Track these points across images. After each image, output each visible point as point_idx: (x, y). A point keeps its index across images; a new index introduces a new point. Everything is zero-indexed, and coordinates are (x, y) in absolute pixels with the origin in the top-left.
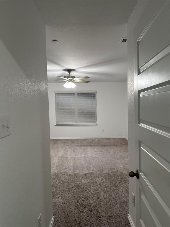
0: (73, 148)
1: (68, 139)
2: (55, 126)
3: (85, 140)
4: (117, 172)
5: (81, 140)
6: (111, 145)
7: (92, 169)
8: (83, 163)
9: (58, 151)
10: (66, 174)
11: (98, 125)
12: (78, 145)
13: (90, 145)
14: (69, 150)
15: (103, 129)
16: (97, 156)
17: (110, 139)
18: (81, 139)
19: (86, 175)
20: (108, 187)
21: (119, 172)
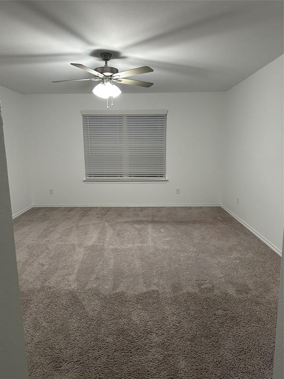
0: (118, 227)
1: (111, 207)
2: (84, 181)
3: (142, 209)
4: (211, 290)
5: (135, 210)
6: (194, 222)
7: (156, 281)
8: (137, 263)
9: (86, 234)
10: (97, 293)
11: (167, 181)
12: (128, 219)
13: (153, 222)
14: (110, 232)
15: (178, 188)
16: (166, 247)
17: (190, 208)
18: (134, 207)
19: (141, 299)
20: (194, 337)
21: (216, 292)
